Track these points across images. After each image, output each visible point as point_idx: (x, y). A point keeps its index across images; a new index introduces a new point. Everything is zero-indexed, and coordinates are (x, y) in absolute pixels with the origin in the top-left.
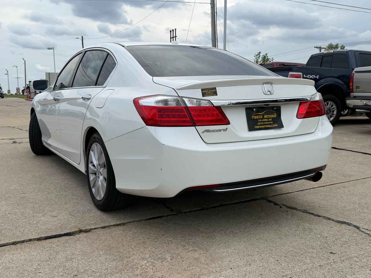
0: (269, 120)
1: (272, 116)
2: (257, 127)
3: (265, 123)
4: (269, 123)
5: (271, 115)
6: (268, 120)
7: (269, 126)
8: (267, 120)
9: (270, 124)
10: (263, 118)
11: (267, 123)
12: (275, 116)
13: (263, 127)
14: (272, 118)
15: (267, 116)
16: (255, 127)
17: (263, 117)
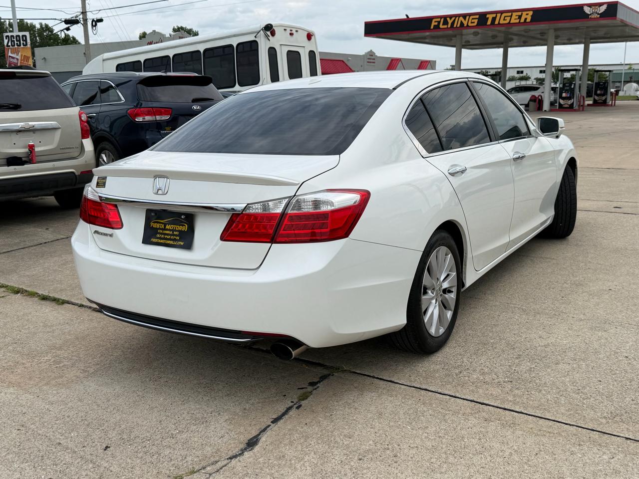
0: (175, 233)
1: (180, 228)
2: (154, 240)
3: (166, 236)
4: (172, 237)
5: (180, 225)
6: (173, 233)
7: (171, 242)
8: (171, 233)
9: (175, 240)
10: (165, 229)
11: (169, 237)
12: (185, 228)
13: (162, 241)
14: (180, 231)
15: (173, 226)
16: (152, 239)
17: (165, 226)
